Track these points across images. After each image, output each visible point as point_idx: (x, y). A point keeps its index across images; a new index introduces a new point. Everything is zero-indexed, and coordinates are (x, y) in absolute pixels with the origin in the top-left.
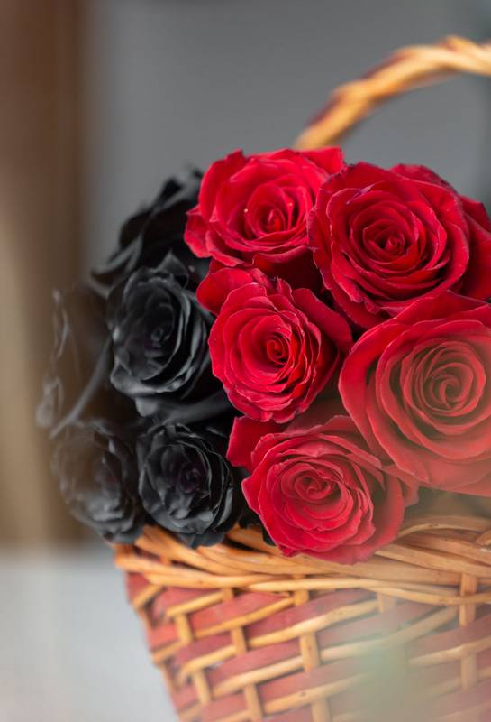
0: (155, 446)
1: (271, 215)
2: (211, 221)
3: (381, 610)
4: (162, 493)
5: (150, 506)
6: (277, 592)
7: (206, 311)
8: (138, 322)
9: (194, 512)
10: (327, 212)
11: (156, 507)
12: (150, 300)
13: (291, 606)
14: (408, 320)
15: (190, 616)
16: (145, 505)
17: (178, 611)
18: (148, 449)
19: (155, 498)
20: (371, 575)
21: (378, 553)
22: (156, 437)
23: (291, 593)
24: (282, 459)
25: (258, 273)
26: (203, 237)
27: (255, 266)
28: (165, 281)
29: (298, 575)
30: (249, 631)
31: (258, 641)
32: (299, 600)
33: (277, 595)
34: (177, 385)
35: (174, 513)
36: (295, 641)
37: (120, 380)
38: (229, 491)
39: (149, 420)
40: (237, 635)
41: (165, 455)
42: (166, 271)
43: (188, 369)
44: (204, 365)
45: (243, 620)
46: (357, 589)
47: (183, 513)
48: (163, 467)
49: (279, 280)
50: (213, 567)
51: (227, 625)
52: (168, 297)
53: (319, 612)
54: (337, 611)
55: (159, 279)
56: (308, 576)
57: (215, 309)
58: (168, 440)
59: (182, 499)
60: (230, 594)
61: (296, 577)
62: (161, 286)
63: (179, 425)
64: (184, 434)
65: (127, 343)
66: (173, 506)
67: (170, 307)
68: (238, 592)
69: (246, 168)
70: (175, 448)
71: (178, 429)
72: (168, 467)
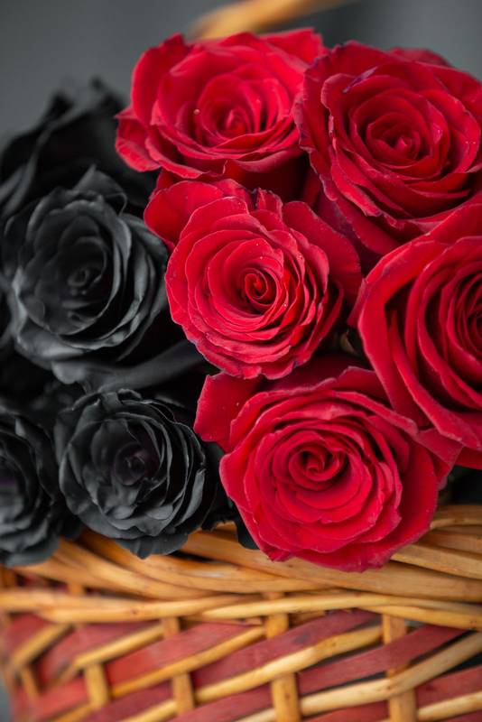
0: (83, 424)
1: (231, 117)
2: (152, 123)
3: (388, 639)
4: (92, 489)
5: (76, 506)
6: (242, 620)
7: (154, 240)
8: (50, 263)
9: (141, 509)
10: (323, 101)
11: (83, 507)
12: (66, 233)
13: (262, 638)
14: (446, 237)
15: (107, 665)
16: (70, 504)
17: (89, 659)
18: (72, 430)
19: (82, 494)
20: (379, 588)
21: (396, 557)
22: (87, 410)
23: (263, 618)
24: (280, 425)
25: (232, 184)
26: (142, 145)
27: (226, 176)
28: (92, 204)
29: (274, 592)
30: (197, 678)
31: (209, 692)
32: (274, 628)
33: (243, 623)
34: (119, 338)
35: (110, 513)
36: (265, 687)
37: (29, 339)
38: (200, 475)
39: (76, 389)
40: (181, 685)
41: (98, 434)
42: (91, 193)
43: (134, 317)
44: (156, 310)
45: (192, 662)
46: (355, 610)
47: (124, 512)
48: (93, 452)
49: (262, 192)
50: (154, 589)
51: (168, 670)
52: (96, 228)
53: (302, 643)
54: (329, 642)
55: (83, 202)
56: (288, 594)
57: (170, 236)
58: (104, 414)
59: (121, 494)
60: (174, 626)
61: (272, 596)
62: (84, 212)
63: (122, 391)
64: (132, 403)
65: (37, 290)
66: (109, 504)
67: (99, 242)
68: (185, 623)
69: (190, 58)
70: (113, 425)
71: (121, 397)
72: (99, 454)
